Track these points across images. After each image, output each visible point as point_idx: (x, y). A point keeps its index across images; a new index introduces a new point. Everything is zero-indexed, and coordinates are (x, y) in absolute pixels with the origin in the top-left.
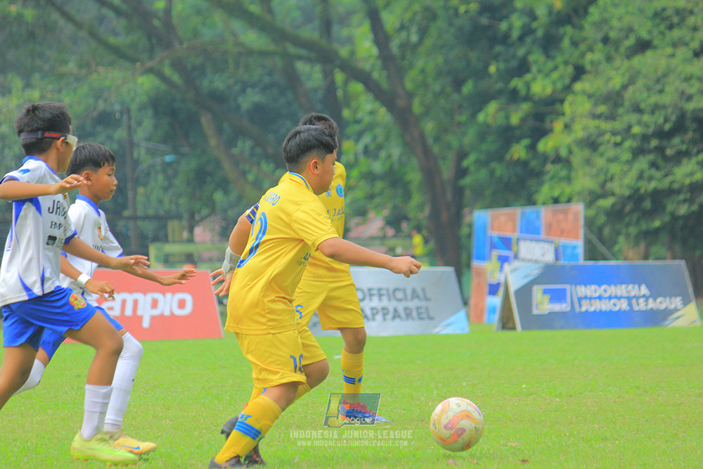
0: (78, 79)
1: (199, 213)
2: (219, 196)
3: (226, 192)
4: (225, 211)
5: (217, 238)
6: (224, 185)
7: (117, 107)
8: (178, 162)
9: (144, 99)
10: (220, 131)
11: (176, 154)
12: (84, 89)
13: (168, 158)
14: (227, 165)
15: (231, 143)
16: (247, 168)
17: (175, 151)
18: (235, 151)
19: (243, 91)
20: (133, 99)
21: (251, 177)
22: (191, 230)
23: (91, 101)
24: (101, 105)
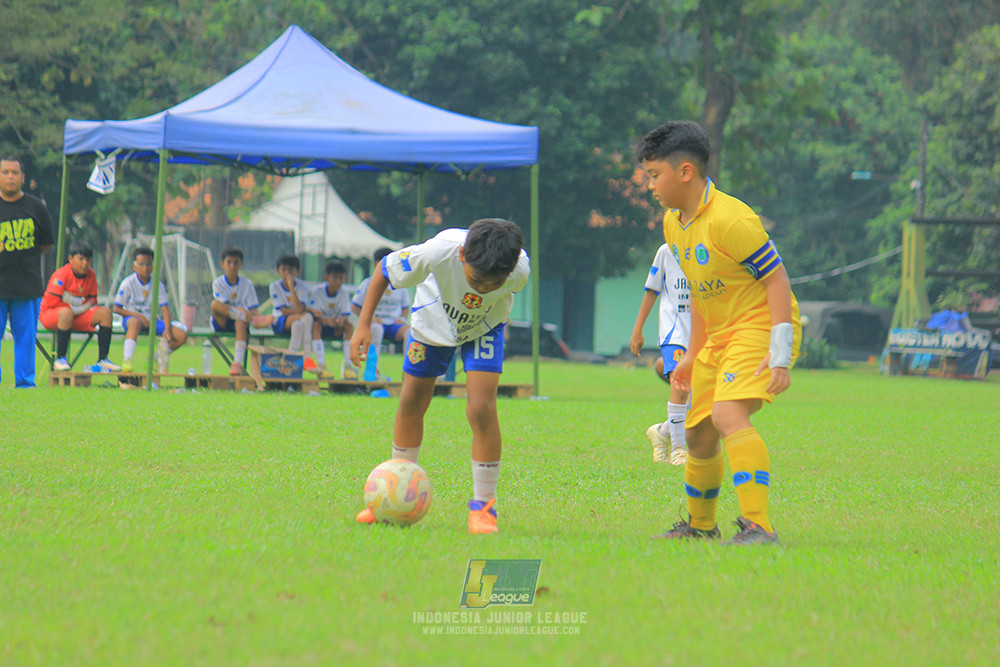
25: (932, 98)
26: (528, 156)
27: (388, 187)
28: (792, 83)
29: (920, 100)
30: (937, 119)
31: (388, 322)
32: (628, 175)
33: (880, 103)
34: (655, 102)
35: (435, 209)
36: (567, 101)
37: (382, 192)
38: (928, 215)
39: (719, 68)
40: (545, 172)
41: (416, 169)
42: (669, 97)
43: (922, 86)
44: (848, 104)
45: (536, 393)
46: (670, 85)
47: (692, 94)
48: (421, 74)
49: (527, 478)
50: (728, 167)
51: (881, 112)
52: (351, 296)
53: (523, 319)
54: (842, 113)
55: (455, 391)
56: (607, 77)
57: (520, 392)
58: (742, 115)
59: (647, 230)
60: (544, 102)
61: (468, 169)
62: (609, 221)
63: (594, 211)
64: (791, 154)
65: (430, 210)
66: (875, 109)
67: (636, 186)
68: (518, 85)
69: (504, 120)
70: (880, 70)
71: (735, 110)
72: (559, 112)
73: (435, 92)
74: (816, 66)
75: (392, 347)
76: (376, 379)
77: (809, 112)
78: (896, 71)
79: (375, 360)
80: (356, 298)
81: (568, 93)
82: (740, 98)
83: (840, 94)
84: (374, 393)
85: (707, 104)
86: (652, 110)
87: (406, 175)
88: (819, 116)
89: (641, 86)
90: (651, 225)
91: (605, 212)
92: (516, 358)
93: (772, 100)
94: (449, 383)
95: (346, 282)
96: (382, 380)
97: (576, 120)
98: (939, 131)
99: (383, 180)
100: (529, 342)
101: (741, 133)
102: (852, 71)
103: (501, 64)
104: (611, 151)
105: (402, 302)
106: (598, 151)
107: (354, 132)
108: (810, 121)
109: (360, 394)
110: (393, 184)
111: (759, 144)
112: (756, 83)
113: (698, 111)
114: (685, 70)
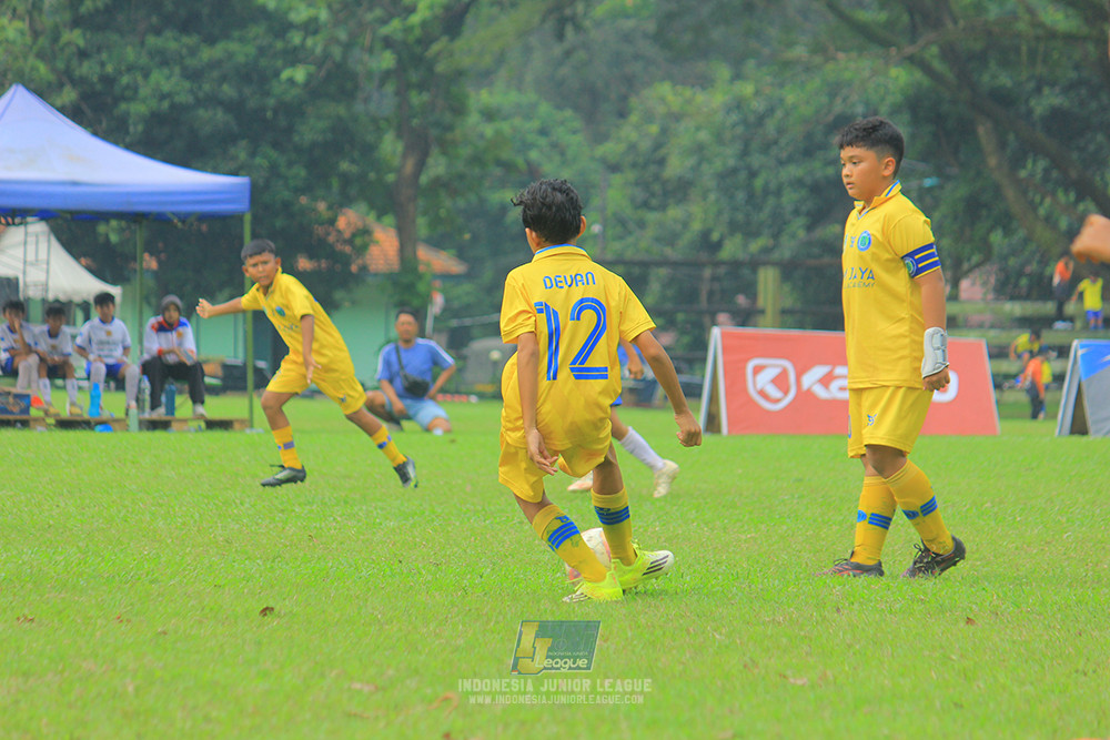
0: (808, 69)
1: (969, 259)
2: (996, 238)
3: (1008, 232)
4: (1005, 258)
5: (991, 296)
6: (1006, 222)
7: (860, 109)
8: (941, 187)
9: (898, 98)
10: (1002, 145)
11: (938, 176)
12: (815, 83)
13: (928, 182)
14: (1010, 193)
15: (1017, 162)
16: (1037, 199)
17: (939, 172)
18: (1023, 174)
19: (1038, 90)
20: (883, 99)
21: (1042, 211)
22: (955, 283)
23: (824, 99)
24: (838, 107)
25: (610, 149)
26: (241, 205)
27: (107, 235)
28: (482, 136)
29: (600, 150)
30: (614, 168)
31: (111, 361)
32: (332, 222)
33: (562, 154)
34: (356, 154)
35: (152, 254)
36: (273, 154)
37: (101, 240)
38: (609, 256)
39: (415, 122)
40: (256, 220)
41: (134, 218)
42: (369, 150)
43: (600, 138)
44: (534, 155)
45: (251, 426)
46: (370, 138)
47: (391, 147)
48: (136, 129)
49: (247, 505)
50: (425, 213)
51: (565, 163)
52: (74, 337)
53: (235, 357)
54: (529, 163)
55: (174, 425)
56: (311, 130)
57: (236, 425)
58: (437, 166)
59: (351, 273)
60: (253, 154)
61: (184, 217)
62: (316, 265)
63: (299, 255)
64: (482, 201)
65: (146, 256)
66: (557, 158)
67: (339, 231)
68: (226, 139)
69: (215, 171)
70: (562, 123)
71: (430, 161)
72: (267, 163)
73: (149, 146)
74: (505, 118)
75: (112, 384)
76: (99, 414)
77: (499, 163)
78: (577, 124)
79: (99, 397)
80: (79, 341)
81: (276, 145)
82: (435, 151)
83: (526, 146)
84: (98, 428)
85: (405, 156)
86: (353, 161)
87: (123, 224)
88: (508, 166)
89: (343, 139)
90: (354, 268)
91: (311, 257)
92: (228, 392)
93: (465, 152)
94: (168, 418)
95: (68, 323)
96: (105, 415)
97: (283, 170)
98: (617, 179)
99: (102, 228)
100: (244, 378)
101: (438, 183)
102: (535, 124)
103: (212, 119)
104: (315, 199)
105: (123, 341)
106: (304, 200)
107: (75, 184)
108: (498, 171)
109: (84, 429)
110: (111, 232)
111: (454, 193)
112: (449, 136)
113: (396, 162)
114: (383, 124)
